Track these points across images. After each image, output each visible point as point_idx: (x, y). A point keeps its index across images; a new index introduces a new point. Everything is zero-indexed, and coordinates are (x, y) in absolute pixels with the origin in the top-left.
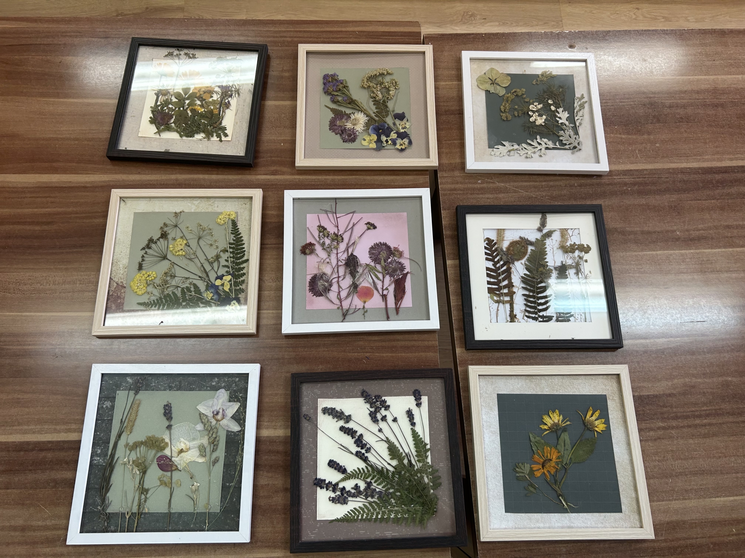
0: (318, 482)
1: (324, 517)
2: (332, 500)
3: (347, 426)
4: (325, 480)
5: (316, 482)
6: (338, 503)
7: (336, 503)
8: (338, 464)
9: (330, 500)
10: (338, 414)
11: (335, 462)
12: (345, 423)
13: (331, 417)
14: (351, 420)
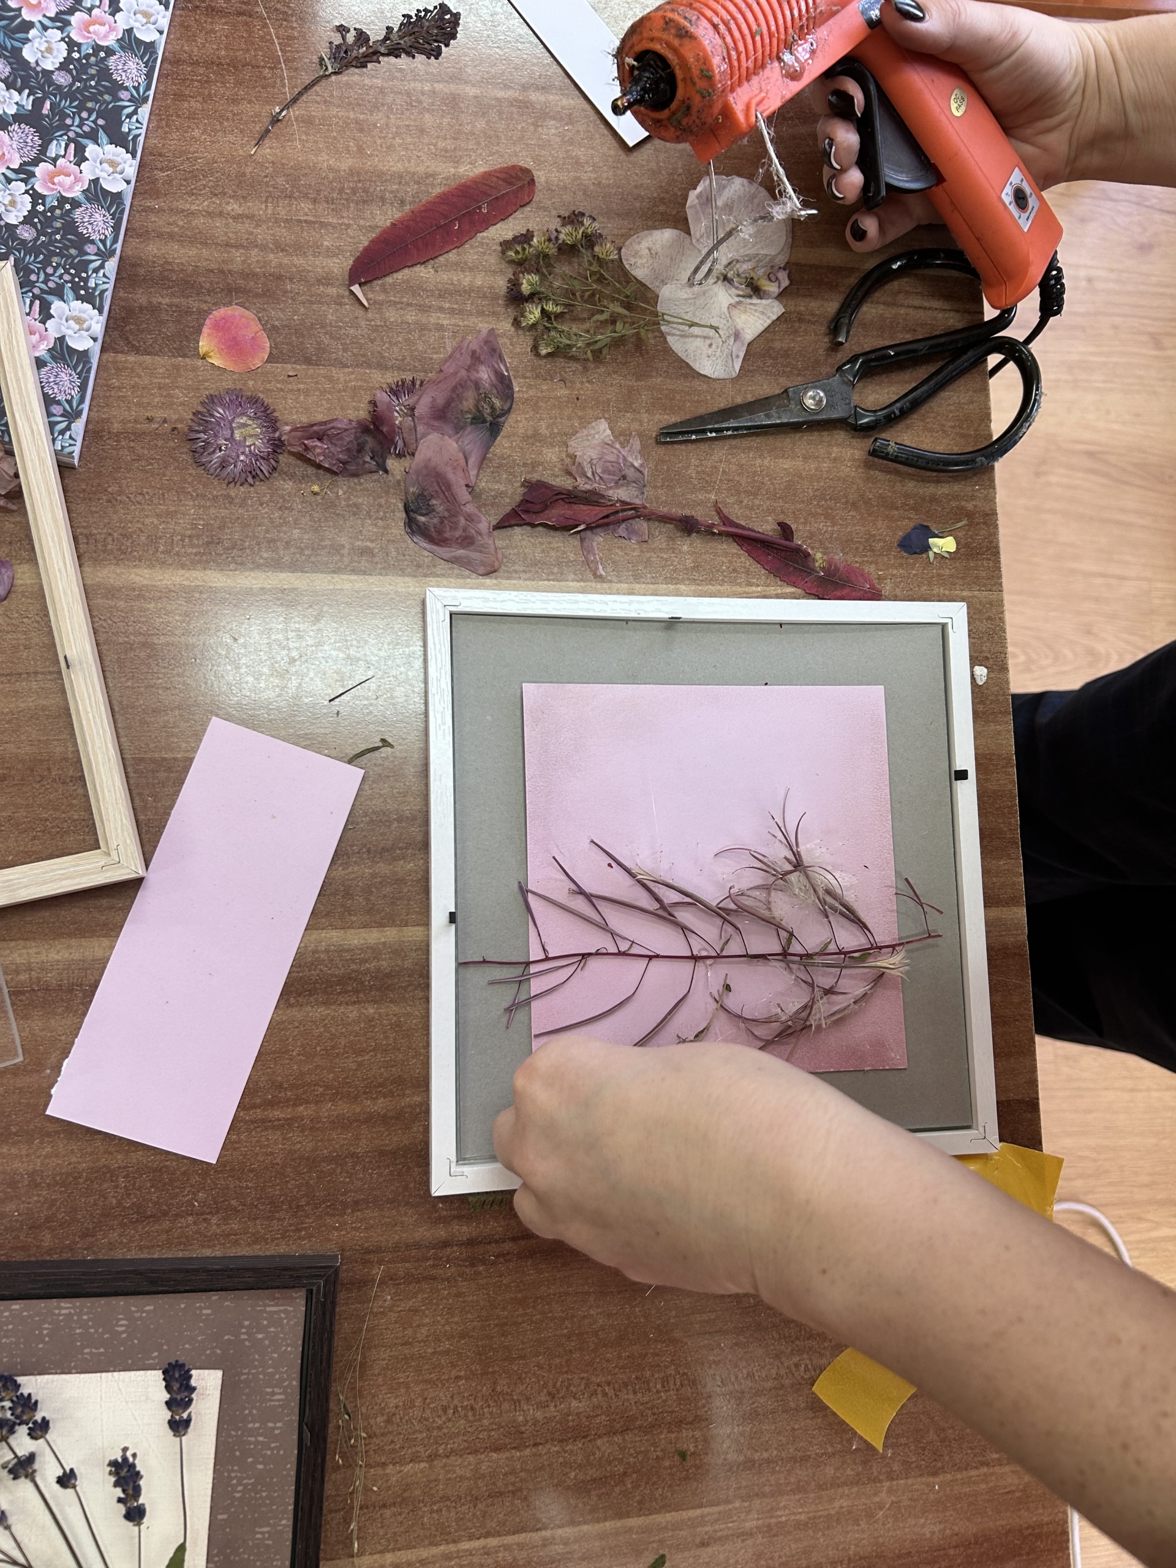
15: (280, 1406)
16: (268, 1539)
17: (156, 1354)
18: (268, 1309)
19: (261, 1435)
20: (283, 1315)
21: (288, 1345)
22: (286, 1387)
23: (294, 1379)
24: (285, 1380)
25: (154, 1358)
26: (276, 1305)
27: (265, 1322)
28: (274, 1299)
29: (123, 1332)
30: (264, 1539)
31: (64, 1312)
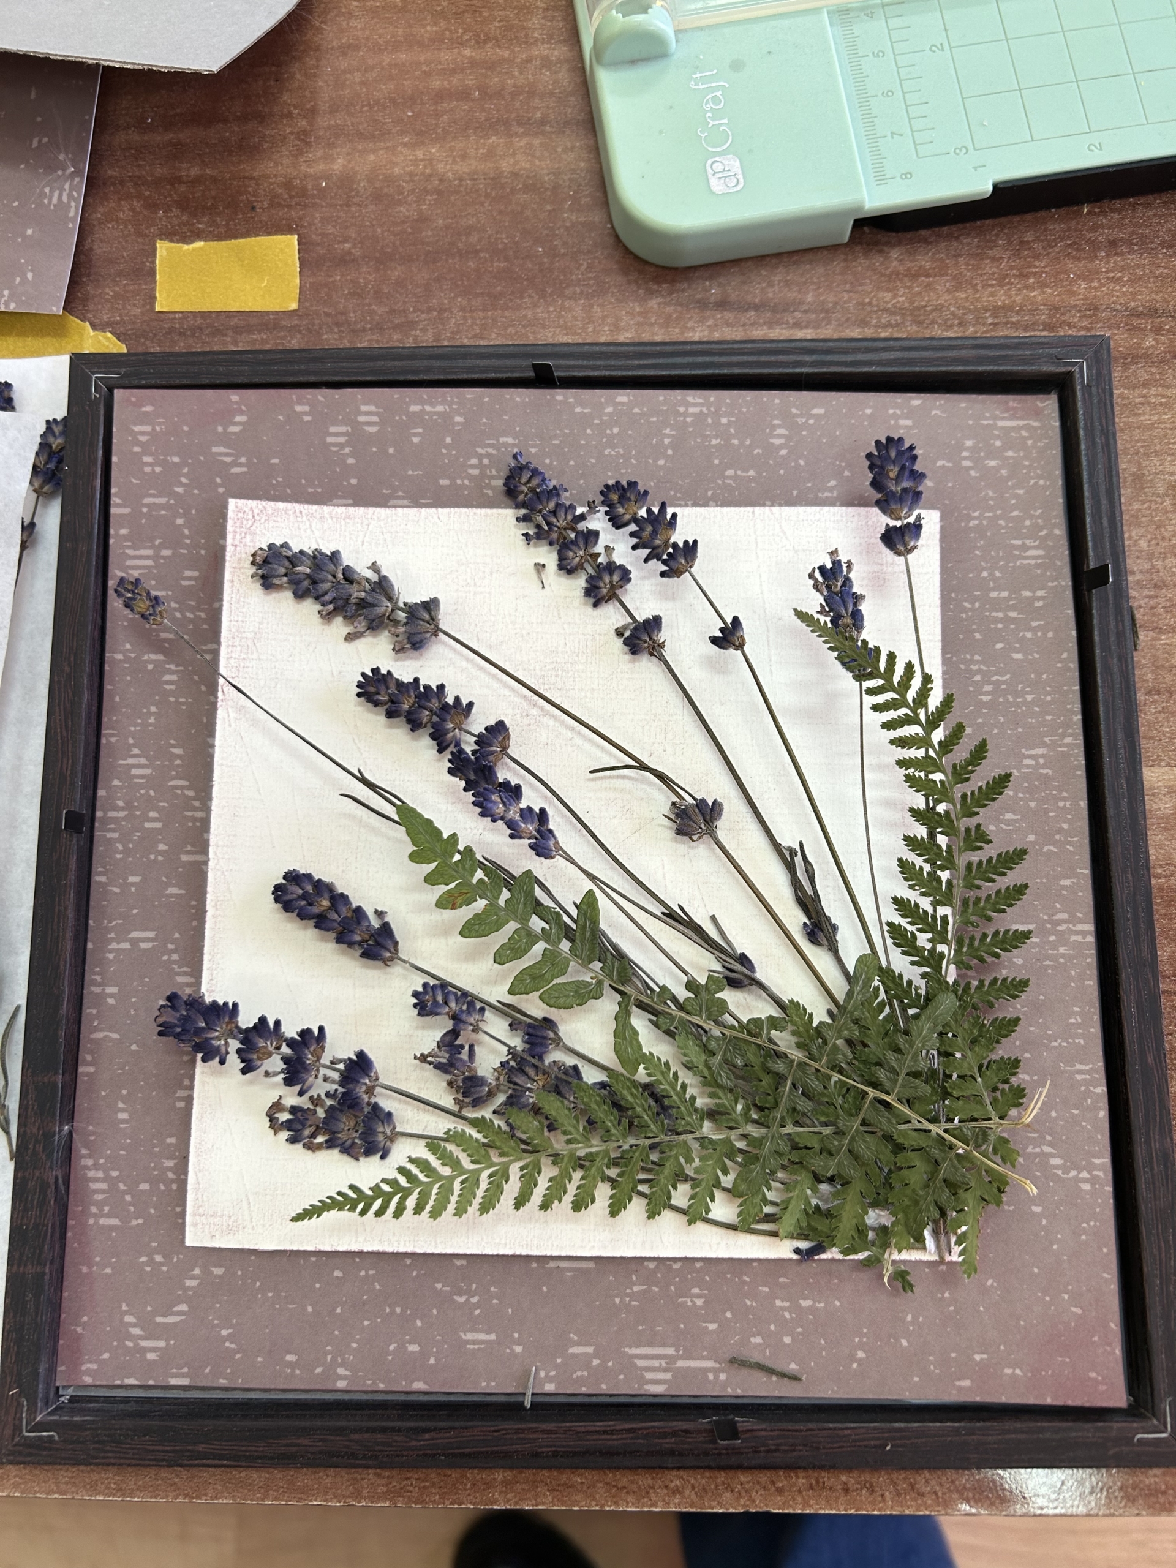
0: (185, 1020)
1: (230, 1231)
2: (288, 1125)
3: (404, 670)
4: (233, 1010)
5: (171, 1017)
6: (330, 1144)
7: (309, 1147)
8: (344, 897)
9: (275, 1125)
10: (357, 593)
11: (321, 887)
12: (399, 650)
13: (310, 608)
14: (437, 630)
15: (1038, 566)
16: (1044, 766)
17: (833, 483)
18: (1000, 424)
19: (1013, 608)
20: (1024, 434)
21: (1040, 477)
22: (1046, 537)
23: (1054, 526)
24: (1041, 528)
25: (831, 489)
26: (1013, 418)
27: (998, 443)
28: (1007, 410)
29: (781, 447)
30: (1038, 766)
31: (691, 410)
